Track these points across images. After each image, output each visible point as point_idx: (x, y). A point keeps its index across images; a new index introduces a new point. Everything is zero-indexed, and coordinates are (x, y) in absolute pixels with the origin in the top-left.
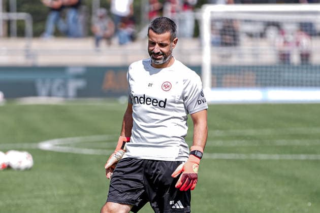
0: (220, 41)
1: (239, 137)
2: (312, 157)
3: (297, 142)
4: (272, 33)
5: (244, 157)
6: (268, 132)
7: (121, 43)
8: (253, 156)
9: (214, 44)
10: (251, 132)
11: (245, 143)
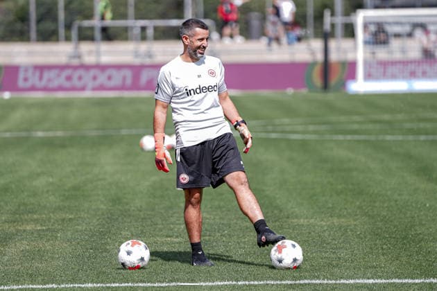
0: (371, 40)
1: (375, 122)
2: (431, 137)
3: (422, 125)
4: (419, 33)
5: (373, 138)
6: (400, 117)
7: (290, 43)
8: (381, 137)
9: (366, 43)
10: (386, 117)
11: (378, 126)
